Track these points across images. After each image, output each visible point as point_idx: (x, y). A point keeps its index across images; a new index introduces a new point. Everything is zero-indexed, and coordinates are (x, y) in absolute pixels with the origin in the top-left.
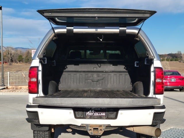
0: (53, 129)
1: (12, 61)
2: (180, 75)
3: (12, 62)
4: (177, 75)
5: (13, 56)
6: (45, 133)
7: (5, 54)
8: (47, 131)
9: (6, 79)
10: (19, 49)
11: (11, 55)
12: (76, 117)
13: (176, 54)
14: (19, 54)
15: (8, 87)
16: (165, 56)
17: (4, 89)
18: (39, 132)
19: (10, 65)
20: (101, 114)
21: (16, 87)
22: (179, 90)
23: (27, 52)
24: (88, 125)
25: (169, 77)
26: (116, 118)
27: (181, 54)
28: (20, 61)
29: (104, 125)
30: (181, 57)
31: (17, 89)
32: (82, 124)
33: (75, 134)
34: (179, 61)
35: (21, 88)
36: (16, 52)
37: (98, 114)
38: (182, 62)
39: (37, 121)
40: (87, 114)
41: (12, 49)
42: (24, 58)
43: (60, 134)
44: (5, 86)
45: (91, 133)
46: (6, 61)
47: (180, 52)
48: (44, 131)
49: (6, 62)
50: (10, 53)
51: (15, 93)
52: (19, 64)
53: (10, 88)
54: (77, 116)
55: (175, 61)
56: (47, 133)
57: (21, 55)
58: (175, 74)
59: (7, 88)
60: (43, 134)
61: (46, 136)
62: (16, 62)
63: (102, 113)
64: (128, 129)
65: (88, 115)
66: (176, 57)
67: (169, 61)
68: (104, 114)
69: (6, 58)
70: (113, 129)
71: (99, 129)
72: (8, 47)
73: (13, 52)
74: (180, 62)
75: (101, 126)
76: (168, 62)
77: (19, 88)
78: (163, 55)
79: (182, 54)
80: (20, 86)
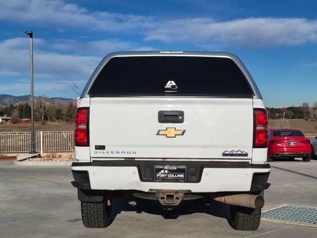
0: (109, 201)
1: (46, 118)
2: (304, 136)
3: (46, 120)
4: (298, 135)
5: (48, 110)
6: (98, 205)
7: (35, 108)
8: (100, 202)
9: (38, 146)
10: (56, 100)
11: (45, 108)
12: (142, 179)
13: (299, 107)
14: (56, 107)
15: (42, 155)
16: (283, 111)
17: (35, 157)
18: (89, 204)
19: (43, 124)
20: (178, 176)
21: (53, 154)
22: (301, 159)
23: (69, 104)
24: (159, 191)
25: (286, 138)
26: (199, 180)
27: (308, 108)
28: (58, 119)
29: (182, 191)
30: (308, 112)
31: (53, 157)
32: (150, 190)
33: (141, 212)
34: (305, 118)
35: (60, 156)
36: (52, 104)
37: (173, 176)
38: (310, 120)
39: (86, 185)
40: (158, 175)
41: (47, 99)
42: (64, 113)
43: (120, 213)
44: (36, 153)
45: (164, 202)
46: (37, 119)
47: (307, 104)
48: (97, 203)
49: (37, 121)
50: (43, 105)
51: (52, 162)
52: (56, 123)
53: (44, 156)
54: (144, 178)
55: (299, 118)
56: (101, 205)
57: (61, 109)
58: (296, 134)
59: (39, 156)
60: (95, 207)
61: (99, 210)
62: (52, 120)
63: (180, 174)
64: (217, 199)
65: (159, 177)
66: (301, 113)
67: (289, 118)
68: (182, 176)
69: (37, 113)
70: (195, 198)
71: (175, 197)
72: (40, 97)
73: (48, 104)
74: (306, 120)
75: (177, 192)
76: (287, 120)
77: (57, 156)
78: (280, 109)
79: (310, 107)
80: (59, 154)
